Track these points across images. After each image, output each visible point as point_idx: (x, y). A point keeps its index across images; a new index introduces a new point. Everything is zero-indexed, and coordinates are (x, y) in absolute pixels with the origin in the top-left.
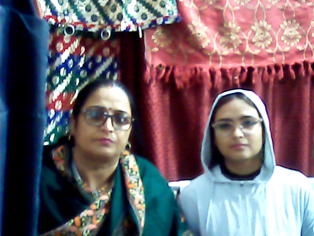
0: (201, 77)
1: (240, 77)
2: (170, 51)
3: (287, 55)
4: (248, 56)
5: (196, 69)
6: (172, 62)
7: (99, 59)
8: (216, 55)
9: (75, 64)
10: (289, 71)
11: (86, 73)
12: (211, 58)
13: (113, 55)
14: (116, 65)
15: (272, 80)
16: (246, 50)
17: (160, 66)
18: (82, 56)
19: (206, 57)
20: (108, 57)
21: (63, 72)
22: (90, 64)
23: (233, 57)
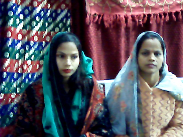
0: (120, 21)
1: (143, 20)
2: (101, 5)
3: (171, 7)
4: (148, 8)
5: (116, 16)
6: (102, 12)
7: (59, 11)
8: (128, 7)
9: (45, 14)
10: (172, 16)
11: (52, 19)
12: (125, 9)
13: (67, 8)
14: (69, 14)
15: (162, 21)
16: (146, 4)
17: (95, 14)
18: (49, 9)
19: (123, 8)
20: (64, 10)
21: (38, 18)
22: (54, 14)
23: (139, 8)
